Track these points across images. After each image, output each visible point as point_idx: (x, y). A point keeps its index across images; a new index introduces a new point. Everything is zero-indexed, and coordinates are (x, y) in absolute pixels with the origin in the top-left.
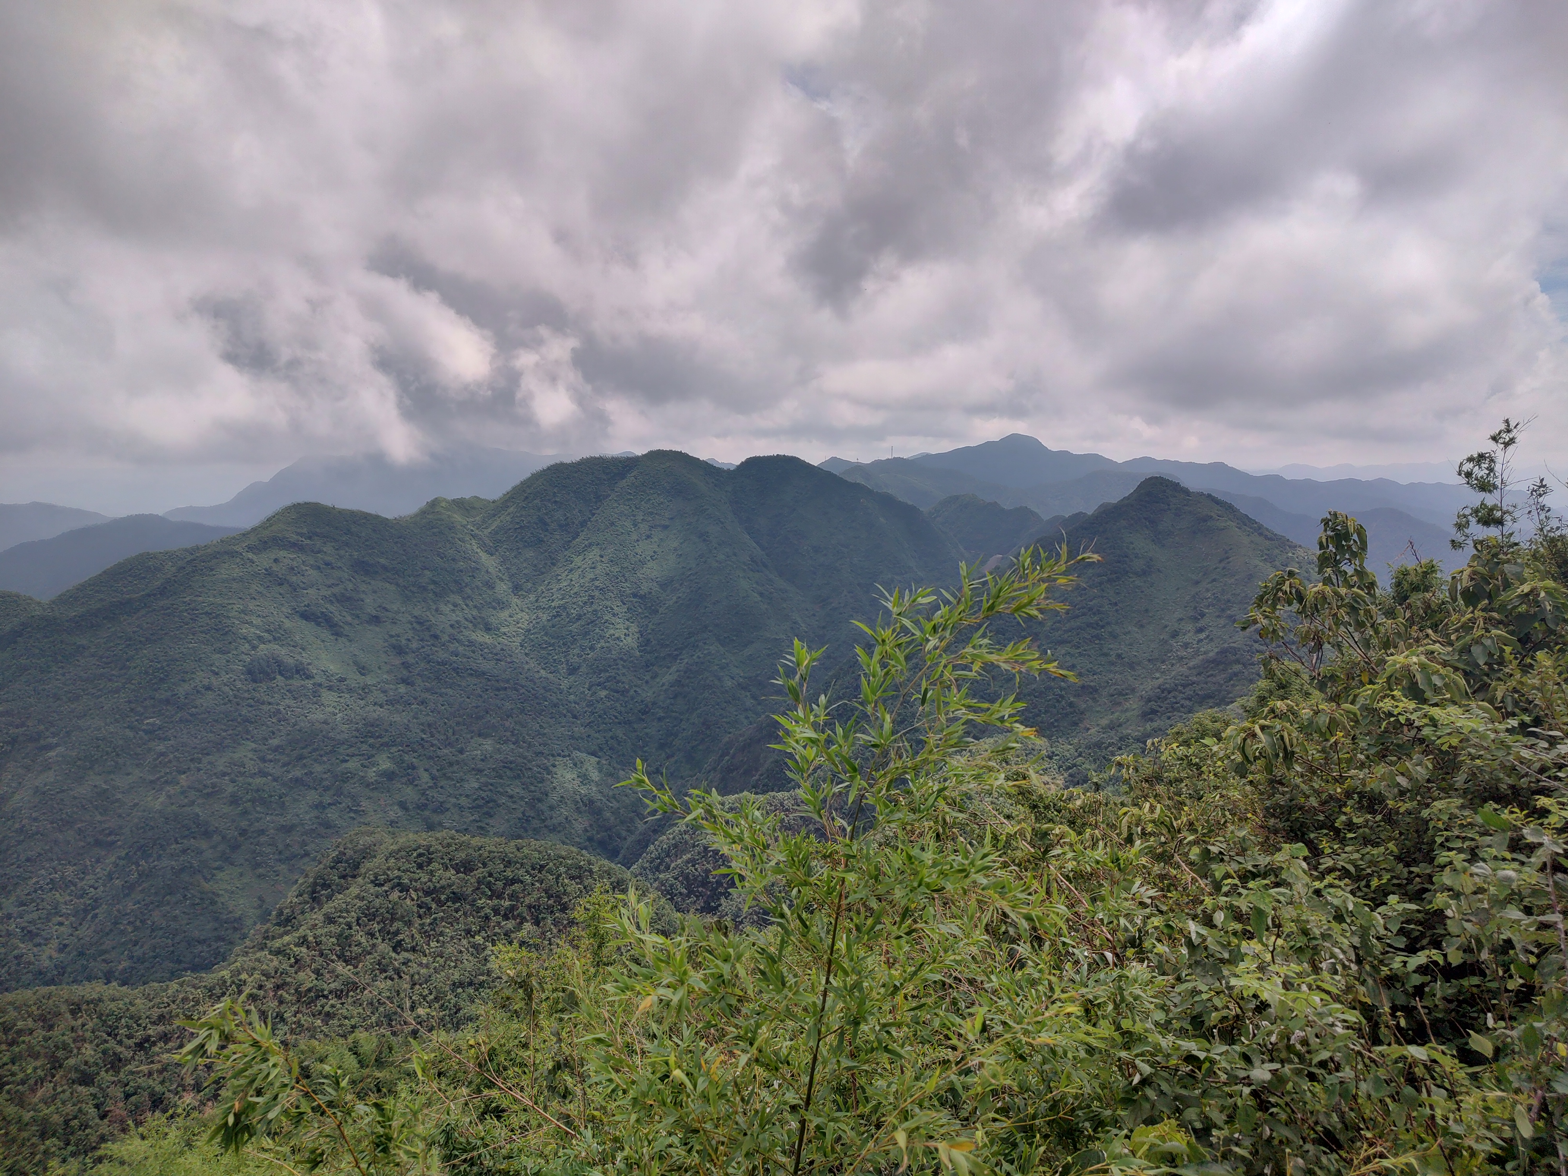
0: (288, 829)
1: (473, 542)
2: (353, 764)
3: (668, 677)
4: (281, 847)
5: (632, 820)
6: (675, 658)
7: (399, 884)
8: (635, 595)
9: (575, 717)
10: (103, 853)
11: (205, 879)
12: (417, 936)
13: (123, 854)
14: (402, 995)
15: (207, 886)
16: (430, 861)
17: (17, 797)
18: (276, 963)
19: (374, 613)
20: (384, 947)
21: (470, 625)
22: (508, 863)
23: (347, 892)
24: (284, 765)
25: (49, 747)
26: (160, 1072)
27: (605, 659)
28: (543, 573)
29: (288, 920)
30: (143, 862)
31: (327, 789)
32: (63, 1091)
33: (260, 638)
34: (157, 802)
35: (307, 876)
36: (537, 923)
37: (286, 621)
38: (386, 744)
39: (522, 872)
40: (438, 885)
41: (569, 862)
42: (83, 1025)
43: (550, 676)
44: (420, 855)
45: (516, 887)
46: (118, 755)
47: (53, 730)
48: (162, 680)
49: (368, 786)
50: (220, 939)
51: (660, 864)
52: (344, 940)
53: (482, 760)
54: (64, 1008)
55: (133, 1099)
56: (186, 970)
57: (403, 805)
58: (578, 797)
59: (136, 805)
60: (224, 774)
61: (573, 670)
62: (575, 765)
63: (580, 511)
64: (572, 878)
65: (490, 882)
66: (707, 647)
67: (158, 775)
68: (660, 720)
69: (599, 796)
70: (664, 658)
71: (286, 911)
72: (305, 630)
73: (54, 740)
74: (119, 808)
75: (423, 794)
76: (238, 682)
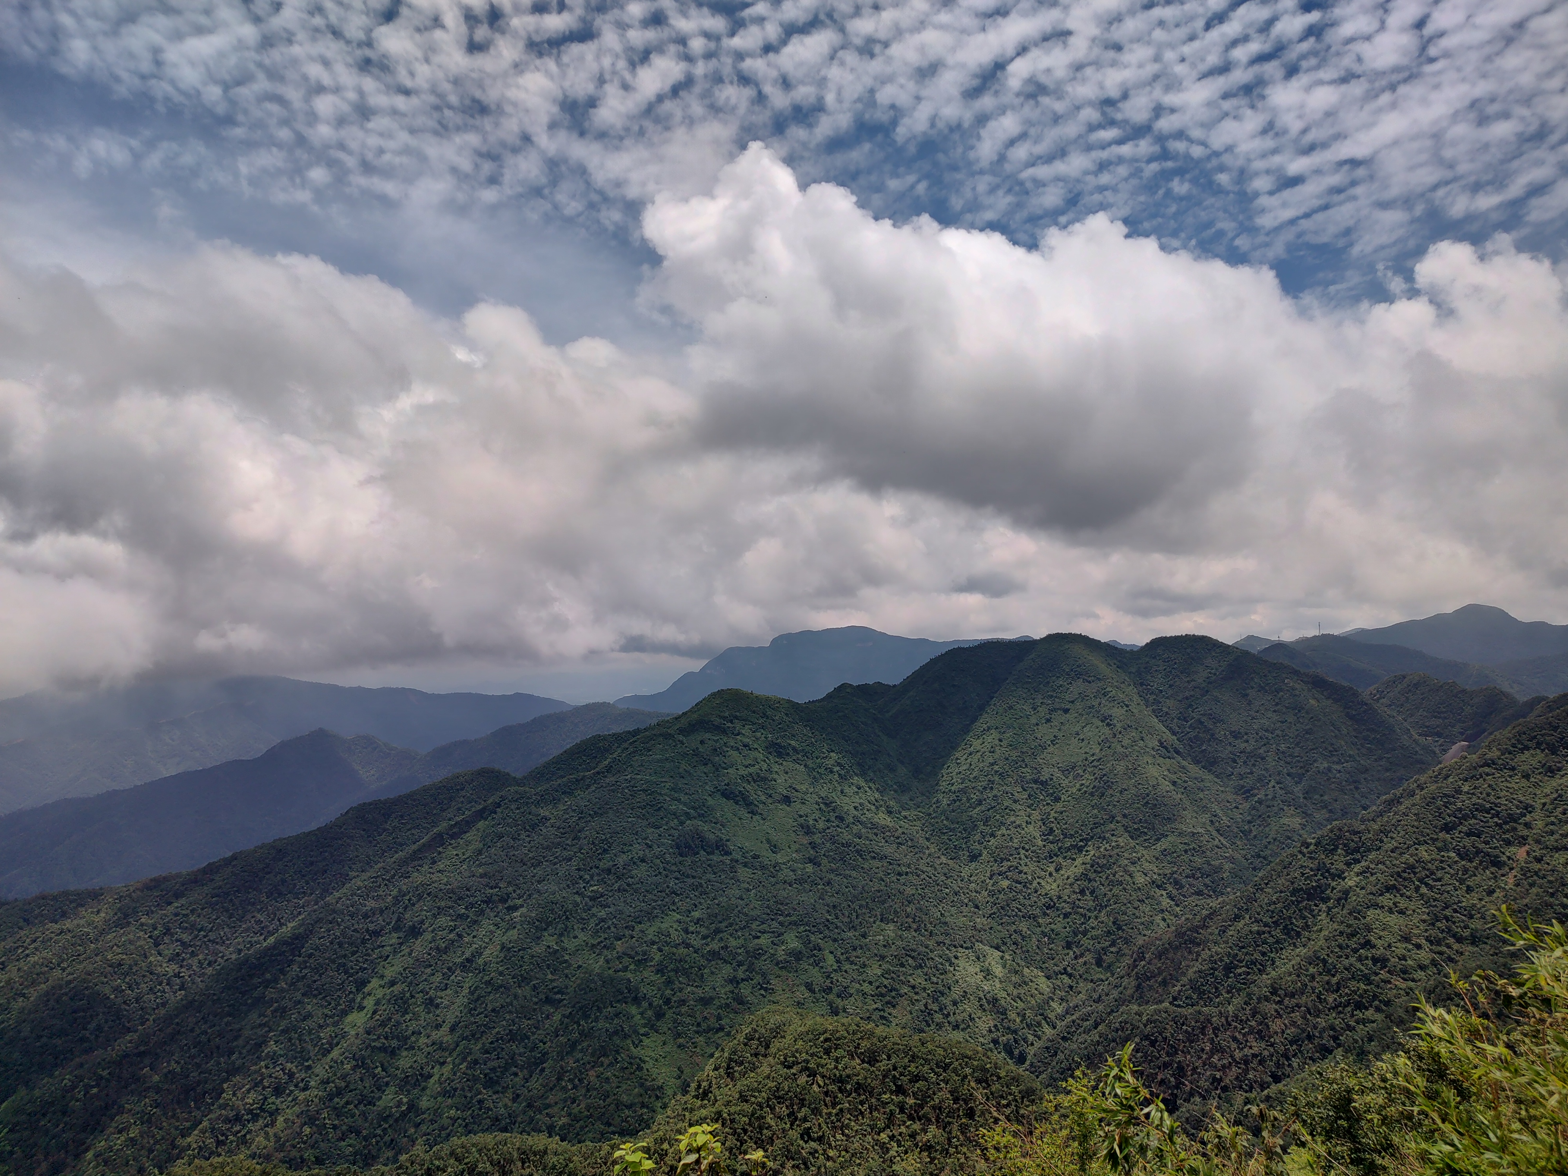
0: (706, 1002)
2: (764, 940)
3: (1074, 868)
4: (699, 1018)
5: (1039, 1024)
6: (1080, 849)
7: (807, 1069)
8: (1036, 781)
9: (977, 907)
10: (552, 1010)
11: (633, 1043)
12: (824, 1126)
13: (568, 1012)
15: (635, 1051)
16: (836, 1047)
17: (487, 952)
19: (785, 792)
20: (792, 1134)
21: (873, 807)
22: (914, 1059)
23: (759, 1070)
24: (704, 937)
25: (515, 908)
27: (1007, 847)
28: (943, 757)
29: (705, 1094)
30: (583, 1022)
31: (740, 964)
33: (687, 814)
34: (596, 964)
35: (722, 1050)
36: (943, 1127)
37: (709, 798)
38: (795, 923)
39: (926, 1068)
40: (844, 1074)
41: (975, 1063)
43: (950, 862)
44: (827, 1040)
45: (921, 1084)
46: (567, 918)
47: (518, 892)
50: (643, 1105)
52: (756, 1121)
53: (885, 946)
56: (614, 1133)
57: (809, 987)
58: (981, 995)
59: (579, 967)
60: (653, 943)
61: (974, 857)
62: (978, 958)
63: (978, 695)
64: (978, 1081)
65: (894, 1076)
66: (1114, 838)
67: (599, 940)
68: (1066, 916)
69: (1004, 995)
70: (1068, 849)
71: (704, 1084)
72: (725, 809)
73: (519, 902)
74: (566, 968)
75: (828, 977)
76: (667, 856)
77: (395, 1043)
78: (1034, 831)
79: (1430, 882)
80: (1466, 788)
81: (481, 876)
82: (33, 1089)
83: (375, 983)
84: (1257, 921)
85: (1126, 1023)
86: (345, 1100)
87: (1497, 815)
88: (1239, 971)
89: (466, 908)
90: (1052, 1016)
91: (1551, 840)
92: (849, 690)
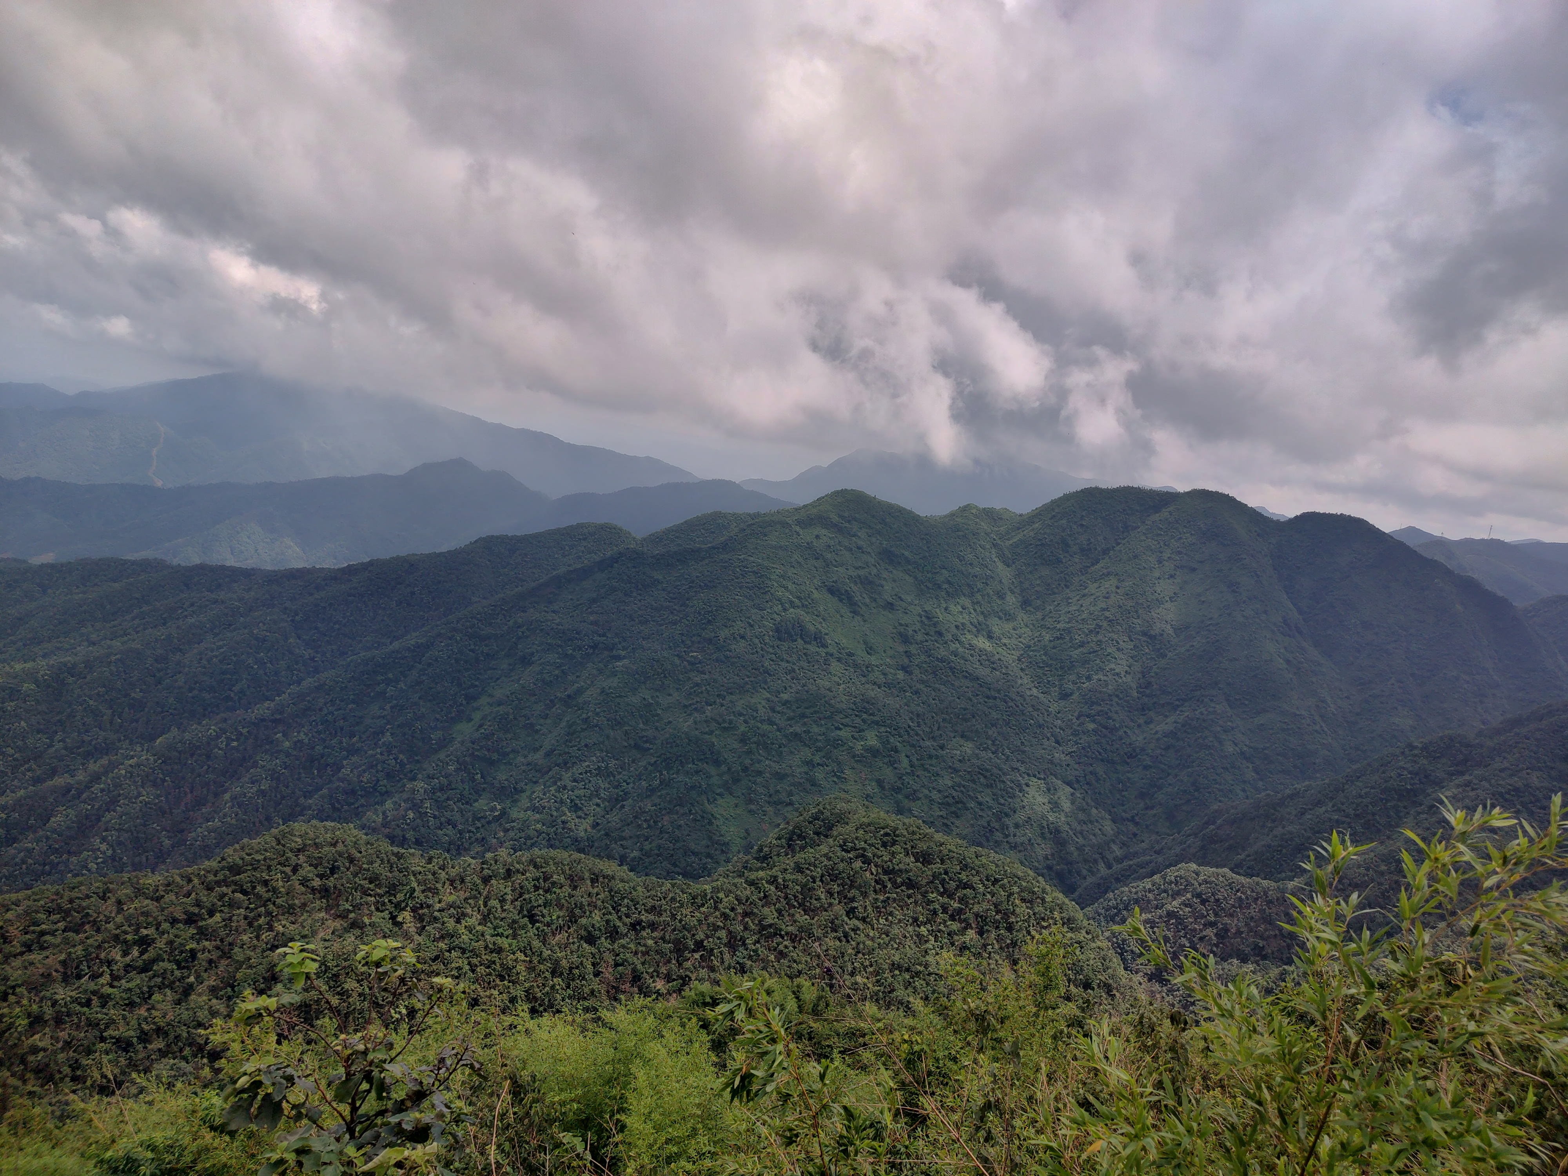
0: (780, 777)
1: (993, 551)
2: (844, 733)
3: (1164, 725)
4: (772, 791)
5: (1095, 861)
6: (1175, 708)
7: (863, 856)
8: (1145, 634)
9: (1057, 742)
10: (639, 756)
11: (709, 801)
12: (870, 909)
13: (652, 761)
14: (846, 958)
15: (709, 807)
16: (894, 843)
17: (588, 693)
18: (748, 892)
19: (890, 599)
20: (839, 909)
21: (974, 630)
22: (965, 867)
23: (818, 848)
24: (789, 719)
25: (618, 658)
26: (644, 954)
27: (1101, 692)
28: (1054, 593)
29: (765, 858)
30: (665, 772)
31: (819, 750)
32: (573, 943)
33: (791, 602)
34: (685, 724)
35: (788, 823)
36: (981, 933)
37: (815, 592)
38: (877, 723)
39: (977, 878)
40: (897, 868)
41: (1024, 884)
42: (597, 894)
43: (1041, 696)
44: (886, 834)
45: (968, 891)
46: (665, 677)
47: (624, 644)
48: (709, 622)
49: (854, 757)
50: (709, 856)
51: (1116, 915)
52: (807, 890)
53: (960, 761)
54: (587, 875)
55: (620, 968)
56: (679, 874)
57: (880, 783)
58: (1045, 823)
59: (670, 722)
60: (741, 714)
61: (1065, 696)
62: (1049, 790)
63: (1105, 538)
64: (1023, 900)
65: (944, 879)
66: (1213, 705)
67: (691, 702)
68: (1145, 768)
69: (1066, 828)
70: (1163, 706)
71: (765, 849)
72: (828, 603)
73: (623, 653)
74: (658, 721)
75: (900, 778)
76: (766, 638)
77: (495, 756)
78: (1132, 682)
79: (1534, 809)
81: (592, 623)
82: (184, 731)
83: (484, 700)
84: (1339, 810)
85: (1181, 878)
86: (445, 796)
89: (574, 650)
90: (1110, 857)
92: (974, 511)
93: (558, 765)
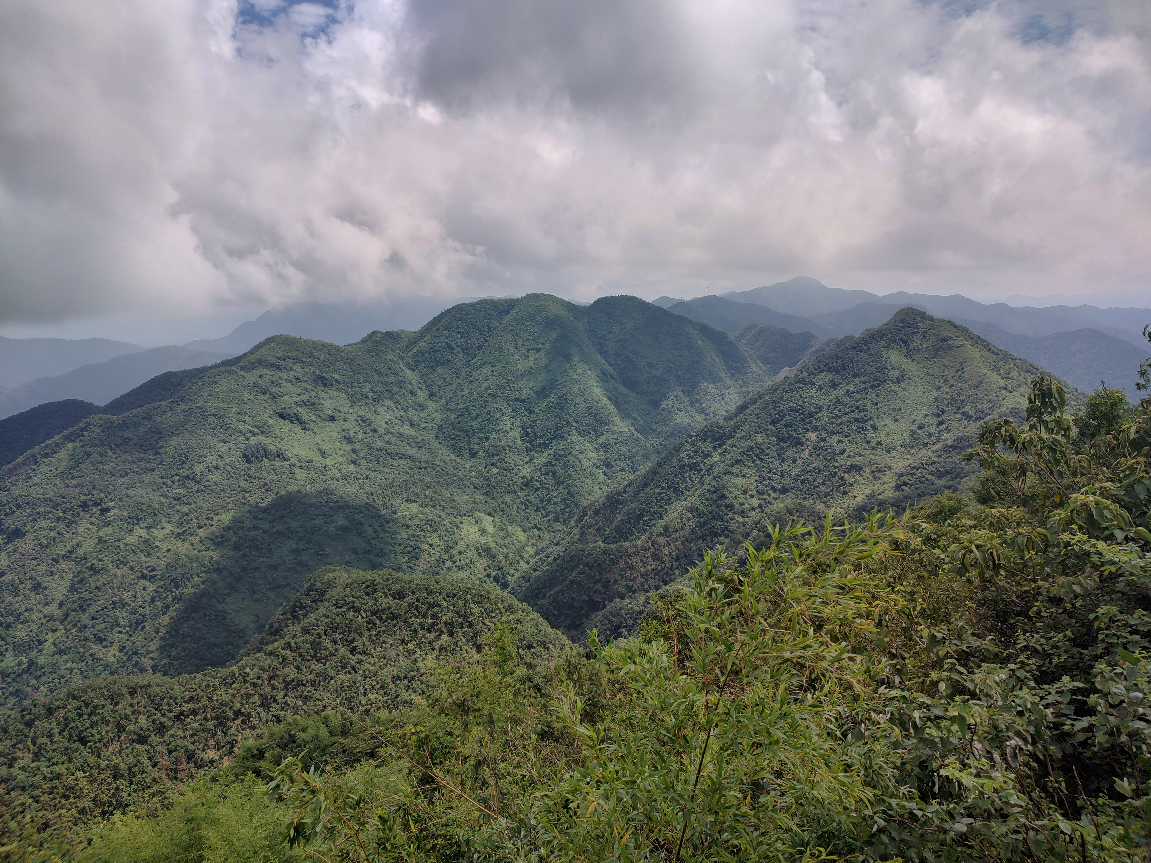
0: (274, 567)
1: (400, 362)
2: (319, 522)
3: (542, 458)
4: (270, 580)
5: (518, 562)
6: (547, 445)
7: (353, 607)
8: (517, 400)
9: (475, 488)
10: (148, 583)
11: (219, 602)
12: (367, 643)
13: (161, 584)
14: (358, 685)
15: (220, 607)
16: (375, 591)
17: (86, 544)
18: (269, 661)
19: (331, 413)
20: (343, 651)
21: (399, 422)
22: (430, 593)
23: (317, 612)
24: (271, 522)
25: (109, 509)
26: (192, 736)
27: (497, 446)
28: (451, 384)
29: (277, 631)
30: (174, 590)
31: (301, 539)
32: (127, 748)
33: (251, 432)
34: (183, 548)
35: (289, 600)
36: (451, 635)
37: (269, 419)
38: (342, 508)
39: (440, 598)
40: (380, 608)
41: (474, 592)
42: (138, 703)
43: (457, 458)
44: (367, 587)
45: (436, 609)
46: (155, 515)
47: (110, 497)
49: (330, 537)
50: (229, 644)
51: (539, 594)
52: (316, 645)
53: (410, 519)
54: (125, 691)
55: (174, 754)
56: (207, 665)
57: (355, 551)
58: (479, 545)
59: (169, 550)
60: (230, 529)
61: (473, 454)
62: (477, 522)
63: (477, 339)
64: (476, 603)
65: (417, 606)
66: (569, 437)
67: (184, 529)
68: (537, 490)
69: (494, 545)
70: (539, 446)
71: (275, 625)
72: (282, 426)
73: (112, 504)
74: (157, 552)
75: (369, 543)
76: (237, 463)
77: (11, 619)
78: (516, 434)
79: (763, 457)
80: (786, 397)
84: (658, 486)
85: (574, 556)
87: (802, 414)
88: (646, 518)
89: (64, 512)
90: (526, 556)
91: (831, 428)
92: (379, 335)
93: (74, 610)
